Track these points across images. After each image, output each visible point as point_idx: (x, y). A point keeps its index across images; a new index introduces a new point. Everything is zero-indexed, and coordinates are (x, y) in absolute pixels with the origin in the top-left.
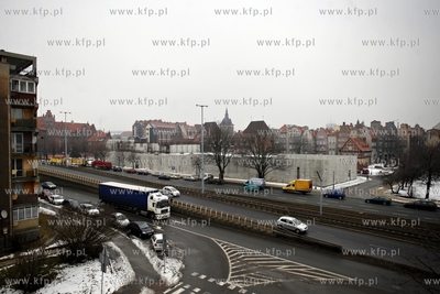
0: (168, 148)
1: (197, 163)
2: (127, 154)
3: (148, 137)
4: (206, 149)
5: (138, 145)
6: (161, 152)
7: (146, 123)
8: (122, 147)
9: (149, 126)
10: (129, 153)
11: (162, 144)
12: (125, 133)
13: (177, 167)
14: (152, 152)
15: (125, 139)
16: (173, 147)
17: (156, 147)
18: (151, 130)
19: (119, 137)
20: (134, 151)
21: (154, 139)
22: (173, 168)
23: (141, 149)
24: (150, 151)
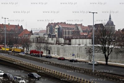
0: (70, 41)
1: (89, 51)
2: (43, 45)
3: (57, 33)
4: (96, 42)
5: (50, 39)
6: (65, 44)
7: (55, 24)
8: (39, 40)
9: (57, 27)
10: (44, 44)
11: (66, 39)
12: (41, 31)
13: (76, 54)
14: (59, 44)
15: (41, 35)
16: (73, 41)
17: (62, 40)
18: (59, 29)
19: (37, 34)
20: (48, 43)
21: (60, 35)
22: (73, 55)
23: (52, 42)
24: (58, 43)
